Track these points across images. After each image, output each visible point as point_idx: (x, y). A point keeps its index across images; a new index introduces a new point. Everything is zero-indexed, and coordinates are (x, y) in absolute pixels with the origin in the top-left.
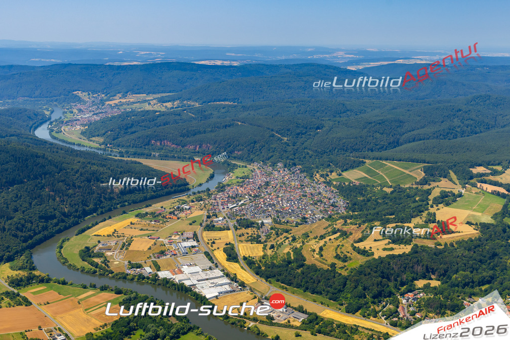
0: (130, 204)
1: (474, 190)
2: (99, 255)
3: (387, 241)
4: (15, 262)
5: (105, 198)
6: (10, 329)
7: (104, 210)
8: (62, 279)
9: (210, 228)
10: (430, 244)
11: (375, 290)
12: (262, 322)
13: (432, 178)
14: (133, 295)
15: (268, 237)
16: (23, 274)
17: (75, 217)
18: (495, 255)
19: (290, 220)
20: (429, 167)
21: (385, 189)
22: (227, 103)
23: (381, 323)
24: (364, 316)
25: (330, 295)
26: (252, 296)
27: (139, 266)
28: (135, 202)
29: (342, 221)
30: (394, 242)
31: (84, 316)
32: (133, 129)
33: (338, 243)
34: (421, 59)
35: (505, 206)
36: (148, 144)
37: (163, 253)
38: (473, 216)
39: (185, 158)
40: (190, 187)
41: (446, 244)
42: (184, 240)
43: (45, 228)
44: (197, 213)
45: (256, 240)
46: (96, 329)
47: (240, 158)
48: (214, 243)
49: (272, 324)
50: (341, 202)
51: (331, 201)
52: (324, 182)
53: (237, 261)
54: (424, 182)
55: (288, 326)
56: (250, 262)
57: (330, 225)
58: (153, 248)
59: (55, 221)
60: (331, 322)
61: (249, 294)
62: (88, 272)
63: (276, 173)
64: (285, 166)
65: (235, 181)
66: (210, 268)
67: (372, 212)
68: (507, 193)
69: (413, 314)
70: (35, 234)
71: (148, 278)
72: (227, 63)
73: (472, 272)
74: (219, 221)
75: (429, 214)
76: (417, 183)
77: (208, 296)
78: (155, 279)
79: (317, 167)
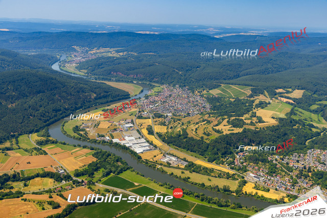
0: (99, 104)
1: (277, 101)
2: (83, 130)
3: (230, 126)
4: (40, 133)
5: (86, 101)
6: (36, 167)
7: (86, 107)
8: (63, 142)
9: (140, 117)
10: (252, 128)
11: (223, 151)
12: (165, 166)
13: (255, 94)
14: (99, 151)
15: (170, 123)
16: (44, 139)
17: (71, 110)
18: (285, 134)
19: (181, 114)
20: (254, 89)
21: (231, 99)
22: (151, 53)
23: (225, 168)
24: (217, 164)
25: (200, 153)
26: (160, 153)
27: (103, 136)
28: (102, 104)
29: (208, 115)
30: (234, 127)
31: (74, 161)
32: (102, 66)
33: (205, 126)
34: (253, 33)
35: (292, 109)
36: (110, 74)
37: (115, 130)
38: (276, 114)
39: (129, 81)
40: (130, 96)
41: (261, 128)
42: (126, 123)
43: (55, 116)
44: (133, 110)
45: (163, 124)
46: (80, 167)
47: (157, 82)
48: (142, 125)
49: (170, 167)
50: (208, 106)
51: (203, 105)
52: (200, 95)
53: (153, 135)
54: (251, 96)
55: (178, 168)
56: (160, 135)
57: (201, 117)
58: (110, 127)
59: (61, 112)
60: (200, 166)
61: (158, 152)
62: (77, 139)
63: (175, 90)
64: (180, 87)
65: (154, 94)
66: (139, 138)
67: (224, 111)
68: (293, 103)
69: (242, 163)
70: (50, 119)
71: (107, 142)
72: (152, 33)
73: (273, 143)
74: (145, 114)
75: (253, 113)
76: (247, 97)
77: (137, 152)
78: (111, 142)
79: (196, 88)
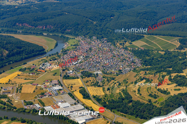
0: (13, 63)
2: (4, 96)
3: (175, 85)
9: (67, 77)
15: (103, 82)
19: (112, 71)
20: (182, 39)
21: (159, 52)
26: (106, 121)
27: (31, 104)
28: (16, 61)
29: (143, 72)
30: (179, 85)
33: (147, 86)
36: (15, 25)
37: (43, 94)
39: (38, 33)
40: (46, 51)
42: (53, 86)
44: (55, 68)
45: (96, 85)
47: (70, 34)
48: (72, 87)
50: (137, 60)
51: (131, 59)
52: (123, 48)
53: (90, 99)
54: (181, 48)
56: (98, 99)
57: (137, 75)
58: (36, 91)
61: (103, 120)
63: (93, 42)
64: (98, 38)
65: (71, 47)
66: (75, 104)
74: (71, 72)
76: (177, 49)
77: (79, 122)
